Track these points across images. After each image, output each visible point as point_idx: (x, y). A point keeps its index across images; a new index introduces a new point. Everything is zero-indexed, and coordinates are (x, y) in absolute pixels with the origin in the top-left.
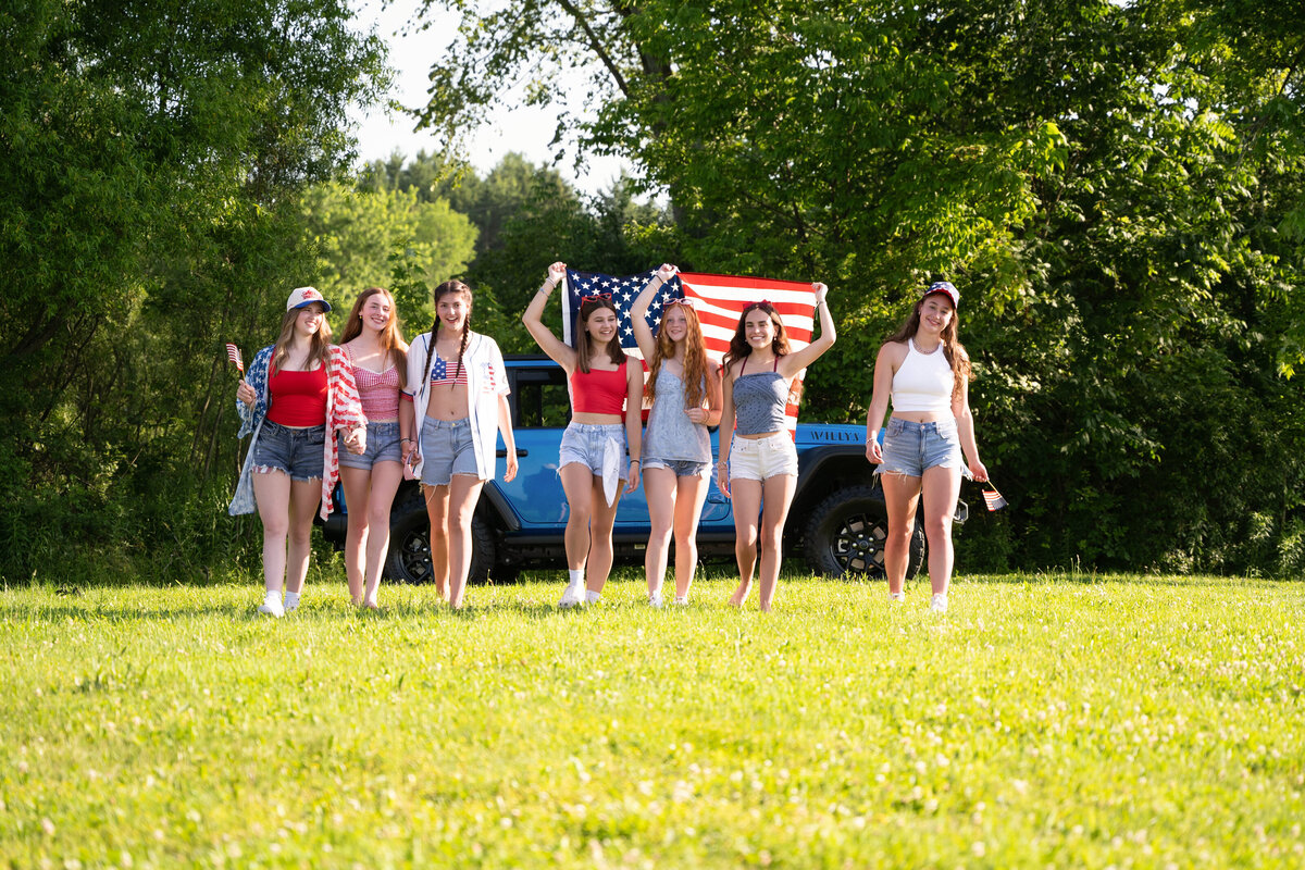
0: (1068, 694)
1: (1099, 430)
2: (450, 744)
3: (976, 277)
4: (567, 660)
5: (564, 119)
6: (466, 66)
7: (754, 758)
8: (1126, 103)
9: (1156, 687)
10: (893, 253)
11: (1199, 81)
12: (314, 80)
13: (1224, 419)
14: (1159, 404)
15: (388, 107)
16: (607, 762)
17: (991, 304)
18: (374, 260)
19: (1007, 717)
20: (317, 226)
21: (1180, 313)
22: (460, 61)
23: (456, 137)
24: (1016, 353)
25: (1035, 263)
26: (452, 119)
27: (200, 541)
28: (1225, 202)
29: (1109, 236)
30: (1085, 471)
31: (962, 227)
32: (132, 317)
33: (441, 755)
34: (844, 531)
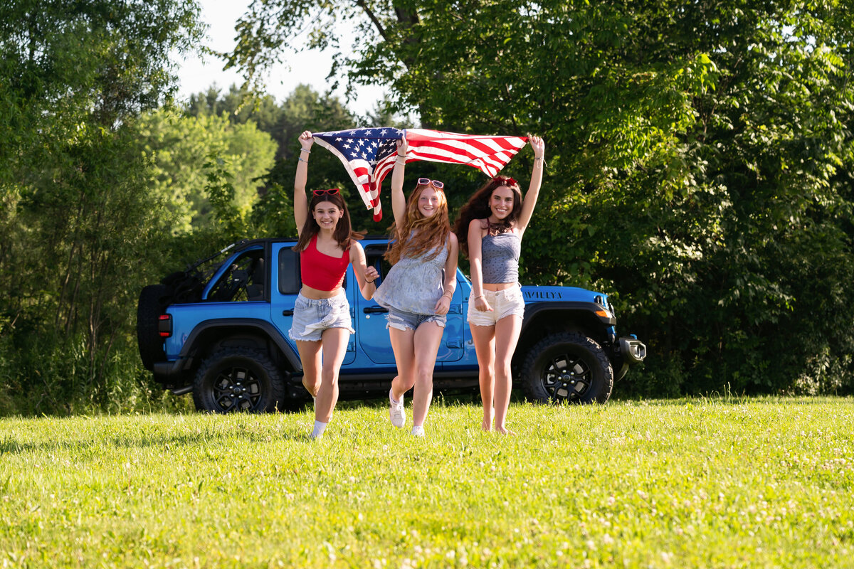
0: (710, 487)
1: (747, 287)
2: (234, 534)
3: (651, 172)
4: (329, 469)
5: (338, 59)
6: (263, 20)
7: (466, 540)
8: (762, 40)
9: (776, 480)
10: (588, 155)
11: (816, 23)
12: (144, 33)
13: (840, 278)
14: (791, 267)
15: (200, 52)
16: (353, 546)
17: (663, 192)
18: (197, 168)
19: (661, 505)
20: (155, 144)
21: (806, 198)
22: (258, 16)
23: (256, 74)
24: (683, 230)
25: (696, 161)
26: (252, 60)
27: (63, 384)
28: (837, 114)
29: (751, 141)
30: (737, 319)
31: (639, 135)
32: (12, 215)
33: (226, 542)
34: (552, 368)
